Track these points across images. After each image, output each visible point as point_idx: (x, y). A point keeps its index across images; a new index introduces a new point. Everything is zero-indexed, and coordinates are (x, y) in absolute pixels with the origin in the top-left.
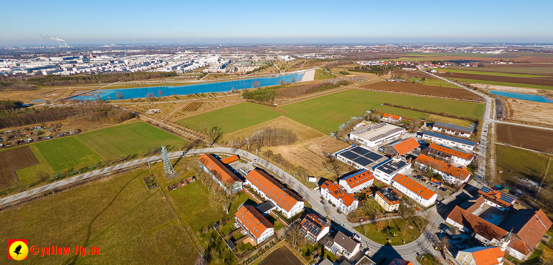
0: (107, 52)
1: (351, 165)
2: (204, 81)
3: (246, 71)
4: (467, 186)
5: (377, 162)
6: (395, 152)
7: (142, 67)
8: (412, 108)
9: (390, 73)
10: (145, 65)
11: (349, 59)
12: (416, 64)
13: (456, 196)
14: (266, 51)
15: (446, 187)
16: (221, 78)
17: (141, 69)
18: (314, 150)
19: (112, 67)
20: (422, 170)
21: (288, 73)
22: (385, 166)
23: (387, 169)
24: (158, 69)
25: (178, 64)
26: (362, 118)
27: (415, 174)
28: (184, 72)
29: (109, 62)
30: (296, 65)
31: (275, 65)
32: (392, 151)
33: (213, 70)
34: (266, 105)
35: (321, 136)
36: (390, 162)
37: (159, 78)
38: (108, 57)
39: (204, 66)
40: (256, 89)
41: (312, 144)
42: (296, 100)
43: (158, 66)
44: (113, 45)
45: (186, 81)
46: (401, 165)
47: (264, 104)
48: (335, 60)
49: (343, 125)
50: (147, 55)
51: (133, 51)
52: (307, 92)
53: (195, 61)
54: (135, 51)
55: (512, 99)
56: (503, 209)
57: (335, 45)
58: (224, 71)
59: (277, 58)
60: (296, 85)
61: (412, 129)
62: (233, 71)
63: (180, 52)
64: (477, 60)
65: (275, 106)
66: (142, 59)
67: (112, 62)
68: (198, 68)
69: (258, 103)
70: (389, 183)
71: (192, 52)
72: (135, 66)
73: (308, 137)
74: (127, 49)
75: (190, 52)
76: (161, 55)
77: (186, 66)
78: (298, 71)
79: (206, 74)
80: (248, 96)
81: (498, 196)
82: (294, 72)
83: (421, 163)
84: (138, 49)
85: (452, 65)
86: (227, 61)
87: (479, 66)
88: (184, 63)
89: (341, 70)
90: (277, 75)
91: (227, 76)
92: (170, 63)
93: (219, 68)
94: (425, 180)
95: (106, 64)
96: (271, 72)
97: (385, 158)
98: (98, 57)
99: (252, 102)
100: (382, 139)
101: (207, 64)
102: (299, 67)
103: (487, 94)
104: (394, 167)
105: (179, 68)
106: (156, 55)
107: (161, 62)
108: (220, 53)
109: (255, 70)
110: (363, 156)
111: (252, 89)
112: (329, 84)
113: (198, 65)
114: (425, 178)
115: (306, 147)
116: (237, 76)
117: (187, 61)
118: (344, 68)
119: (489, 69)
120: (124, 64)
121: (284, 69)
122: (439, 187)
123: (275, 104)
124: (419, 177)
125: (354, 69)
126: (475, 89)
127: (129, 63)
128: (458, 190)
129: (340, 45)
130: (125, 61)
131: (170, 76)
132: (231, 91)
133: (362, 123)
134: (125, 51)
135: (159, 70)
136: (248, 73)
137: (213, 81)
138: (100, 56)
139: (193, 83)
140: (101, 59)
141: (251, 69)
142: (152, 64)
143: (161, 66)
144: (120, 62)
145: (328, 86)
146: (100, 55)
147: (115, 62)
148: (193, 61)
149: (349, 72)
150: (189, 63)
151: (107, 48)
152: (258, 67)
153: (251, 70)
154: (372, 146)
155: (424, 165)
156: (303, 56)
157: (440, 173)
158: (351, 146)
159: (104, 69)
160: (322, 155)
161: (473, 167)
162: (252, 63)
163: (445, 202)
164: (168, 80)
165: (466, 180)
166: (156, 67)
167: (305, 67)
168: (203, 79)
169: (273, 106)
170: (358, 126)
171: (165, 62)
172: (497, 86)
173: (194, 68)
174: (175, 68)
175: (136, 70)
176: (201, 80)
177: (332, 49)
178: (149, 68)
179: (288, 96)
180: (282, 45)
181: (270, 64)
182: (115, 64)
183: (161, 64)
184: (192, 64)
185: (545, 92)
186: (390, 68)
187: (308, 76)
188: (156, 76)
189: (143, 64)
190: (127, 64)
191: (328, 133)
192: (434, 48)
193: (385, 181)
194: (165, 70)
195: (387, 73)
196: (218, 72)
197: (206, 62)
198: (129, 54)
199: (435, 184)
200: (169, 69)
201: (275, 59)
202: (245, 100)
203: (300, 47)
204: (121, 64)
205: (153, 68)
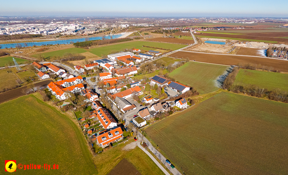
7: (18, 32)
10: (21, 31)
16: (71, 37)
17: (17, 33)
23: (105, 62)
28: (48, 35)
33: (68, 33)
35: (97, 57)
37: (29, 38)
42: (102, 46)
43: (31, 31)
45: (47, 39)
47: (83, 48)
50: (26, 24)
51: (15, 21)
53: (59, 28)
54: (17, 22)
58: (75, 33)
62: (81, 33)
63: (52, 23)
66: (20, 27)
68: (59, 32)
71: (62, 23)
72: (13, 32)
73: (90, 58)
74: (10, 20)
75: (60, 23)
76: (36, 24)
77: (50, 31)
78: (121, 33)
84: (20, 20)
85: (212, 29)
86: (81, 28)
91: (75, 37)
92: (41, 29)
99: (78, 47)
101: (66, 30)
104: (108, 62)
105: (45, 32)
106: (32, 24)
107: (34, 28)
109: (95, 33)
113: (60, 30)
116: (81, 36)
117: (54, 28)
120: (5, 30)
123: (89, 48)
127: (9, 30)
130: (6, 28)
131: (36, 37)
134: (8, 22)
135: (30, 33)
136: (89, 34)
142: (27, 30)
153: (93, 33)
164: (35, 39)
165: (129, 64)
168: (59, 38)
169: (87, 49)
171: (37, 29)
173: (56, 32)
174: (43, 32)
175: (14, 34)
176: (57, 39)
178: (24, 32)
181: (109, 30)
183: (34, 30)
184: (56, 30)
190: (8, 30)
194: (35, 33)
196: (71, 34)
197: (67, 29)
198: (11, 24)
200: (38, 33)
202: (73, 46)
203: (144, 19)
204: (3, 30)
205: (26, 33)
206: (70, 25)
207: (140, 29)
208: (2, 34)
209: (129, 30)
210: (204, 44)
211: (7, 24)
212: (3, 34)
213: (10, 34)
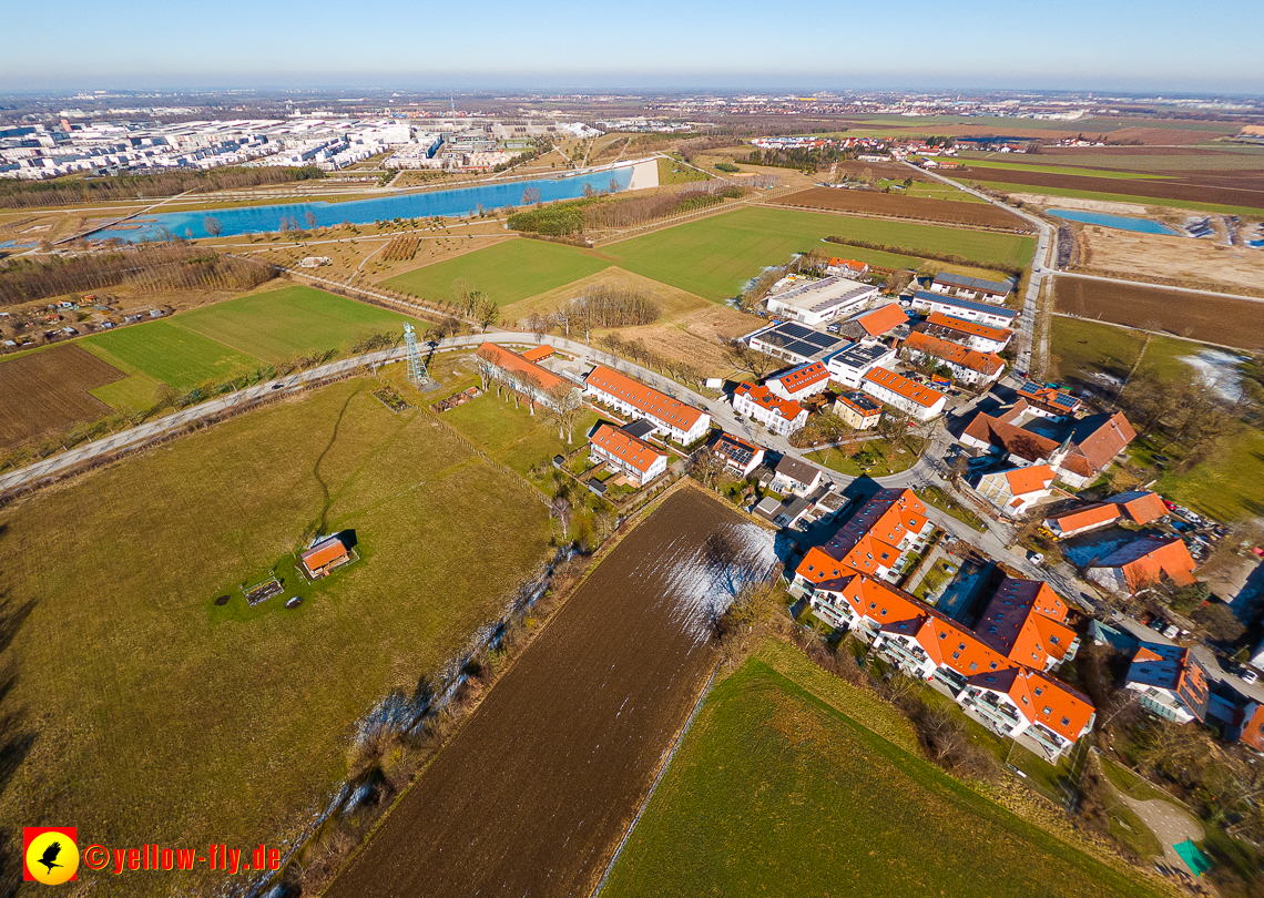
0: (97, 113)
1: (780, 357)
2: (396, 189)
3: (494, 163)
4: (995, 387)
5: (830, 350)
6: (862, 330)
7: (224, 156)
8: (888, 246)
9: (834, 167)
10: (227, 150)
11: (731, 133)
12: (890, 145)
13: (977, 404)
14: (521, 110)
15: (958, 389)
16: (437, 181)
17: (223, 159)
18: (699, 333)
19: (143, 155)
20: (916, 363)
21: (595, 169)
22: (847, 354)
23: (851, 359)
24: (268, 159)
25: (313, 147)
26: (783, 269)
27: (902, 370)
29: (128, 143)
30: (610, 147)
31: (556, 148)
32: (856, 330)
33: (408, 161)
34: (570, 243)
35: (707, 305)
36: (856, 348)
37: (281, 182)
38: (117, 129)
39: (381, 150)
40: (534, 206)
41: (692, 322)
42: (632, 233)
43: (263, 152)
44: (101, 94)
45: (353, 191)
46: (877, 352)
47: (564, 242)
48: (699, 135)
49: (749, 284)
50: (217, 122)
51: (169, 110)
52: (655, 214)
53: (354, 138)
54: (176, 111)
55: (1092, 227)
56: (1058, 419)
57: (689, 93)
58: (436, 162)
59: (554, 129)
60: (620, 197)
61: (892, 289)
62: (460, 163)
63: (298, 114)
64: (1026, 136)
65: (591, 246)
66: (210, 133)
67: (136, 142)
68: (369, 156)
69: (550, 240)
70: (855, 385)
72: (204, 153)
73: (680, 309)
74: (148, 104)
75: (325, 114)
76: (252, 122)
77: (335, 152)
78: (617, 165)
79: (394, 171)
80: (522, 224)
81: (1052, 396)
82: (608, 166)
83: (914, 349)
84: (180, 105)
85: (970, 149)
86: (434, 138)
87: (1029, 152)
88: (327, 145)
89: (719, 161)
90: (570, 174)
91: (449, 177)
92: (289, 143)
93: (424, 155)
94: (921, 380)
95: (122, 148)
96: (553, 165)
97: (843, 343)
98: (84, 128)
99: (535, 237)
100: (834, 308)
101: (386, 147)
102: (618, 154)
103: (1042, 216)
104: (865, 355)
105: (320, 157)
106: (238, 122)
107: (266, 140)
108: (405, 117)
109: (513, 162)
110: (801, 340)
111: (524, 209)
112: (699, 194)
113: (363, 148)
114: (920, 375)
115: (682, 327)
116: (472, 176)
117: (334, 138)
118: (725, 156)
119: (1051, 159)
121: (582, 158)
122: (946, 389)
123: (590, 242)
124: (909, 374)
125: (748, 158)
126: (1019, 205)
127: (181, 145)
128: (979, 393)
129: (701, 94)
130: (165, 137)
131: (307, 177)
132: (477, 214)
133: (787, 280)
134: (147, 111)
135: (271, 161)
136: (499, 168)
137: (419, 189)
138: (88, 125)
139: (373, 195)
140: (99, 135)
141: (505, 158)
142: (244, 146)
143: (271, 153)
144: (158, 142)
145: (697, 199)
146: (88, 122)
147: (144, 141)
148: (347, 139)
149: (738, 165)
150: (341, 143)
151: (90, 102)
152: (518, 154)
153: (503, 161)
154: (814, 321)
155: (917, 353)
156: (618, 126)
157: (949, 365)
158: (772, 324)
159: (124, 160)
160: (720, 341)
161: (1008, 355)
162: (498, 144)
163: (959, 412)
165: (994, 377)
166: (257, 154)
167: (632, 154)
168: (394, 186)
169: (585, 246)
170: (779, 284)
172: (1065, 199)
173: (359, 157)
174: (309, 155)
176: (389, 188)
177: (685, 106)
178: (241, 156)
179: (613, 224)
180: (554, 93)
181: (544, 146)
182: (146, 146)
183: (266, 146)
184: (347, 147)
185: (1161, 212)
186: (831, 155)
187: (643, 175)
188: (272, 178)
189: (220, 146)
190: (176, 147)
191: (720, 300)
192: (928, 104)
193: (848, 383)
194: (287, 162)
195: (826, 169)
196: (423, 167)
197: (381, 142)
198: (166, 120)
199: (940, 386)
200: (295, 159)
201: (553, 133)
202: (517, 233)
203: (603, 99)
204: (161, 147)
205: (252, 158)
206: (377, 124)
207: (668, 146)
208: (172, 164)
209: (632, 149)
210: (1096, 231)
211: (157, 122)
212: (176, 164)
213: (199, 163)
